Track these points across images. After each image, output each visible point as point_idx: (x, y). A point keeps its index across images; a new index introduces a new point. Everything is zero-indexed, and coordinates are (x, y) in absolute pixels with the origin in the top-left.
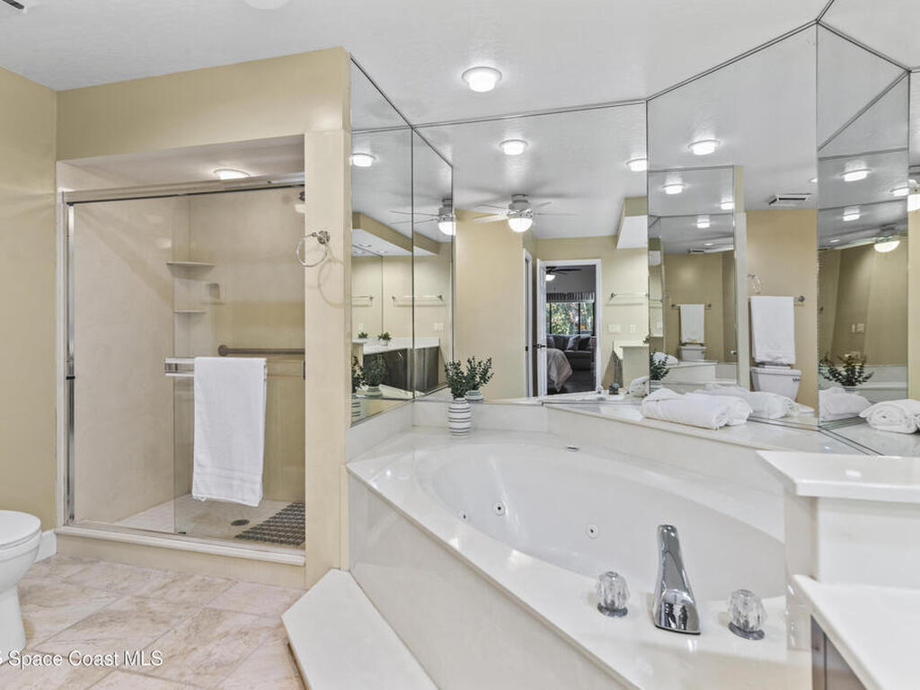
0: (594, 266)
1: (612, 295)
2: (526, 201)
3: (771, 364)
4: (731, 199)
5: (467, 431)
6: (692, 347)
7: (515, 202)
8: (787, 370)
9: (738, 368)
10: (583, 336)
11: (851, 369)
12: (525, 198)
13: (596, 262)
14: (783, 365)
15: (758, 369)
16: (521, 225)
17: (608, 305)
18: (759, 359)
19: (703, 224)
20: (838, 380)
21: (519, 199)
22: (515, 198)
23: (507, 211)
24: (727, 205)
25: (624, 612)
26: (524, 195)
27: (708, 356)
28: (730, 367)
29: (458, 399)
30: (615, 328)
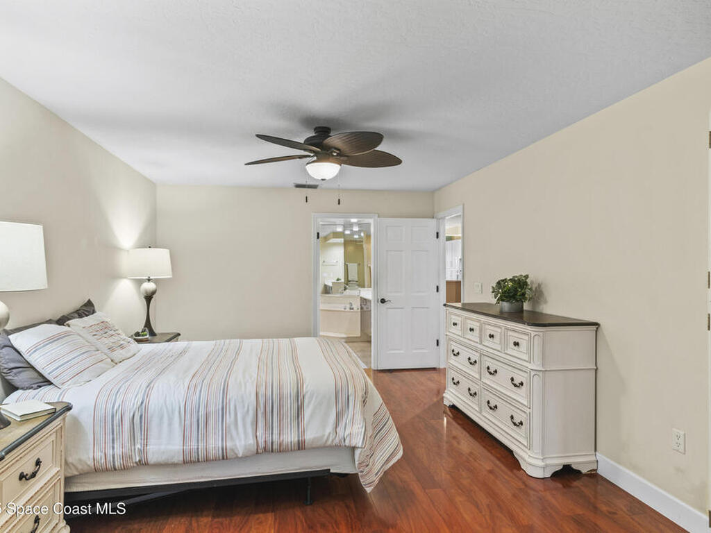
30: (325, 275)
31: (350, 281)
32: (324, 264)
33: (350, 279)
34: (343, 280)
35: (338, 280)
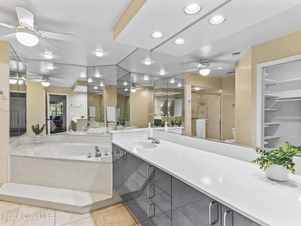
0: (66, 96)
1: (71, 104)
2: (48, 78)
3: (111, 122)
4: (103, 84)
5: (41, 143)
6: (92, 118)
7: (44, 77)
8: (114, 123)
9: (104, 123)
10: (57, 115)
11: (124, 122)
12: (48, 77)
13: (67, 95)
14: (113, 122)
15: (108, 123)
16: (46, 84)
17: (70, 107)
18: (108, 121)
19: (96, 88)
20: (122, 124)
21: (46, 77)
22: (44, 76)
23: (41, 80)
24: (102, 85)
25: (91, 157)
26: (47, 76)
27: (97, 121)
28: (102, 123)
29: (38, 135)
30: (72, 114)
31: (90, 118)
32: (72, 106)
33: (90, 116)
34: (86, 118)
35: (82, 117)
